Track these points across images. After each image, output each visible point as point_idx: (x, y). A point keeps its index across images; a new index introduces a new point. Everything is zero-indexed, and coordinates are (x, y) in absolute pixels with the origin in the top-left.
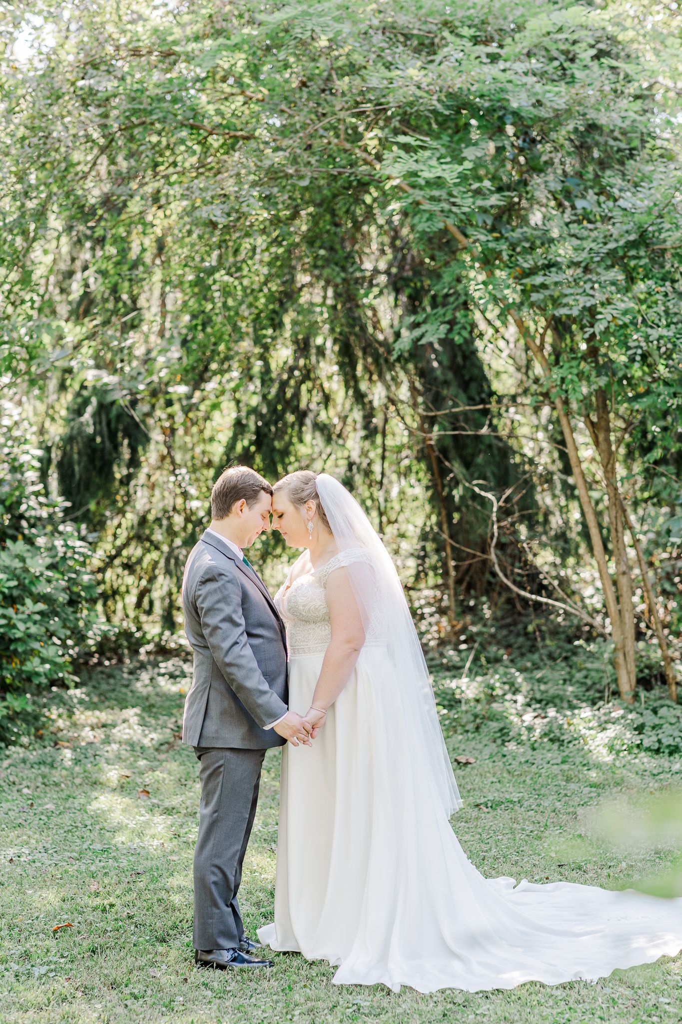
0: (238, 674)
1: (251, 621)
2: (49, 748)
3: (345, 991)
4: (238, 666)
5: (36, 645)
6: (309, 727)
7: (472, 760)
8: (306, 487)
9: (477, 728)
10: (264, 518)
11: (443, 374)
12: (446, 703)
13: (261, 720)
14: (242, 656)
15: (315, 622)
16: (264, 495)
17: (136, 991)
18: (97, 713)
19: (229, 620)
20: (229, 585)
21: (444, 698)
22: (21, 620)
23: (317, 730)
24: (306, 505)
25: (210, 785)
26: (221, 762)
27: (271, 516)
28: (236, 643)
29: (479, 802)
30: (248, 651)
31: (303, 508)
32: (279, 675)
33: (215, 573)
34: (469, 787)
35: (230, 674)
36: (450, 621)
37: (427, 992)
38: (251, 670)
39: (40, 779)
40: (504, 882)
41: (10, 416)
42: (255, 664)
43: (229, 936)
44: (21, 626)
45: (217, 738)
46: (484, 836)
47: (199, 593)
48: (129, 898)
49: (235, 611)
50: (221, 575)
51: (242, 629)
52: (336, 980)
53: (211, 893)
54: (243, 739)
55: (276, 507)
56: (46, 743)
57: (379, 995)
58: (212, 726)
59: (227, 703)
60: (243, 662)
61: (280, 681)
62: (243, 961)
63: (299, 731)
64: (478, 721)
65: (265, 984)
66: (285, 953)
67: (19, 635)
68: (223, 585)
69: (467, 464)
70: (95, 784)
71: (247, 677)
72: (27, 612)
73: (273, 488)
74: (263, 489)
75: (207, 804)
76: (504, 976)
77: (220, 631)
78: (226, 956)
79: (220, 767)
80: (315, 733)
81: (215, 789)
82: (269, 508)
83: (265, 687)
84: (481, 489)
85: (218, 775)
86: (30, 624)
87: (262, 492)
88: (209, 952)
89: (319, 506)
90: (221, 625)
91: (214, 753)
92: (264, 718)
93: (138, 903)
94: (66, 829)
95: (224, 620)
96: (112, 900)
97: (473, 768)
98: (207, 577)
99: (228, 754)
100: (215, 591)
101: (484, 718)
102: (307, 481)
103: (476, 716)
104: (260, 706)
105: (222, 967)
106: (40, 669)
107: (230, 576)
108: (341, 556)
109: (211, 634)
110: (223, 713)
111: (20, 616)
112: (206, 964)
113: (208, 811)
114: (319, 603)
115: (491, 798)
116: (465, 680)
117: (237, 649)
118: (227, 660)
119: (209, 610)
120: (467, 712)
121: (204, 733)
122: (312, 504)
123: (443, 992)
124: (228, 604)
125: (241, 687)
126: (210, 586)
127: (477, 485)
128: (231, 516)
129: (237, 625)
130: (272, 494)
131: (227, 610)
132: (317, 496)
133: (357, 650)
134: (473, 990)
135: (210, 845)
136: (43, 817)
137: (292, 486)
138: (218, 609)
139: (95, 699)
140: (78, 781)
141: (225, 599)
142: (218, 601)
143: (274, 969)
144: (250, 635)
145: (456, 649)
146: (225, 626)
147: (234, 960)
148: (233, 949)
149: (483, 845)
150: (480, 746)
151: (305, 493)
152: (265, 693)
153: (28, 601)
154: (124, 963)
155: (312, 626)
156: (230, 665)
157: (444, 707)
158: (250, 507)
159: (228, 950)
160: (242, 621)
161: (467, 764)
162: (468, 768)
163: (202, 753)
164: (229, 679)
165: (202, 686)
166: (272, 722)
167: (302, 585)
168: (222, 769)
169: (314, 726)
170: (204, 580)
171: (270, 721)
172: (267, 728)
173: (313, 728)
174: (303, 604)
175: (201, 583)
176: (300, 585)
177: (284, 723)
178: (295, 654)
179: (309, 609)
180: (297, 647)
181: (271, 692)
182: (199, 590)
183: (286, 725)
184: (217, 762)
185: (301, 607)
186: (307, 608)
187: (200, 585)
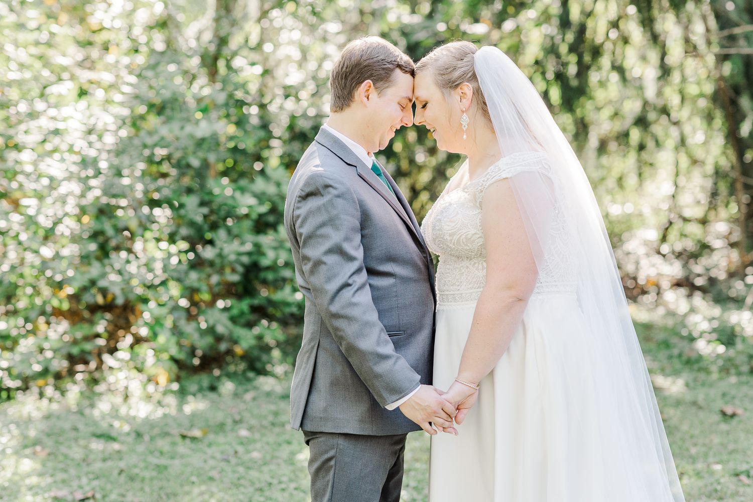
0: (349, 330)
1: (376, 252)
4: (348, 318)
6: (451, 409)
7: (739, 411)
8: (460, 64)
9: (752, 372)
10: (403, 108)
12: (724, 338)
13: (381, 396)
14: (355, 305)
15: (469, 258)
16: (401, 78)
19: (338, 250)
20: (339, 201)
23: (464, 411)
24: (459, 90)
25: (319, 484)
26: (331, 453)
27: (414, 106)
28: (347, 285)
29: (740, 469)
30: (365, 296)
31: (456, 95)
32: (419, 329)
33: (320, 183)
35: (337, 329)
36: (740, 254)
38: (367, 324)
42: (374, 316)
45: (325, 419)
47: (297, 212)
49: (347, 239)
50: (327, 186)
51: (358, 264)
54: (362, 421)
55: (418, 93)
58: (320, 401)
59: (339, 369)
60: (355, 312)
61: (422, 338)
63: (435, 413)
68: (330, 201)
71: (360, 335)
73: (415, 66)
74: (399, 66)
77: (323, 267)
79: (330, 459)
80: (460, 416)
81: (324, 490)
82: (410, 95)
83: (388, 349)
85: (328, 471)
87: (398, 71)
89: (478, 93)
90: (325, 259)
91: (322, 439)
92: (385, 394)
95: (330, 251)
97: (740, 421)
98: (308, 190)
99: (341, 441)
100: (319, 209)
102: (462, 56)
104: (378, 376)
107: (341, 189)
108: (502, 163)
109: (312, 272)
110: (334, 384)
114: (473, 231)
117: (347, 293)
118: (334, 308)
119: (310, 237)
121: (309, 410)
122: (468, 88)
124: (336, 228)
125: (352, 348)
126: (313, 203)
128: (354, 105)
129: (350, 259)
130: (413, 73)
131: (335, 237)
132: (474, 77)
133: (521, 300)
137: (441, 63)
138: (322, 236)
141: (331, 222)
142: (322, 225)
144: (371, 272)
146: (332, 259)
151: (457, 74)
152: (385, 357)
155: (466, 263)
156: (336, 316)
158: (380, 93)
160: (359, 254)
161: (733, 415)
162: (734, 422)
163: (310, 437)
164: (336, 336)
165: (309, 345)
166: (397, 400)
167: (451, 204)
168: (332, 463)
169: (460, 407)
170: (304, 194)
171: (394, 398)
172: (391, 407)
173: (458, 409)
174: (450, 232)
175: (300, 199)
176: (447, 205)
177: (415, 402)
178: (443, 301)
179: (459, 240)
180: (446, 293)
181: (398, 358)
182: (298, 208)
183: (418, 404)
184: (326, 452)
185: (447, 237)
186: (456, 237)
187: (299, 202)
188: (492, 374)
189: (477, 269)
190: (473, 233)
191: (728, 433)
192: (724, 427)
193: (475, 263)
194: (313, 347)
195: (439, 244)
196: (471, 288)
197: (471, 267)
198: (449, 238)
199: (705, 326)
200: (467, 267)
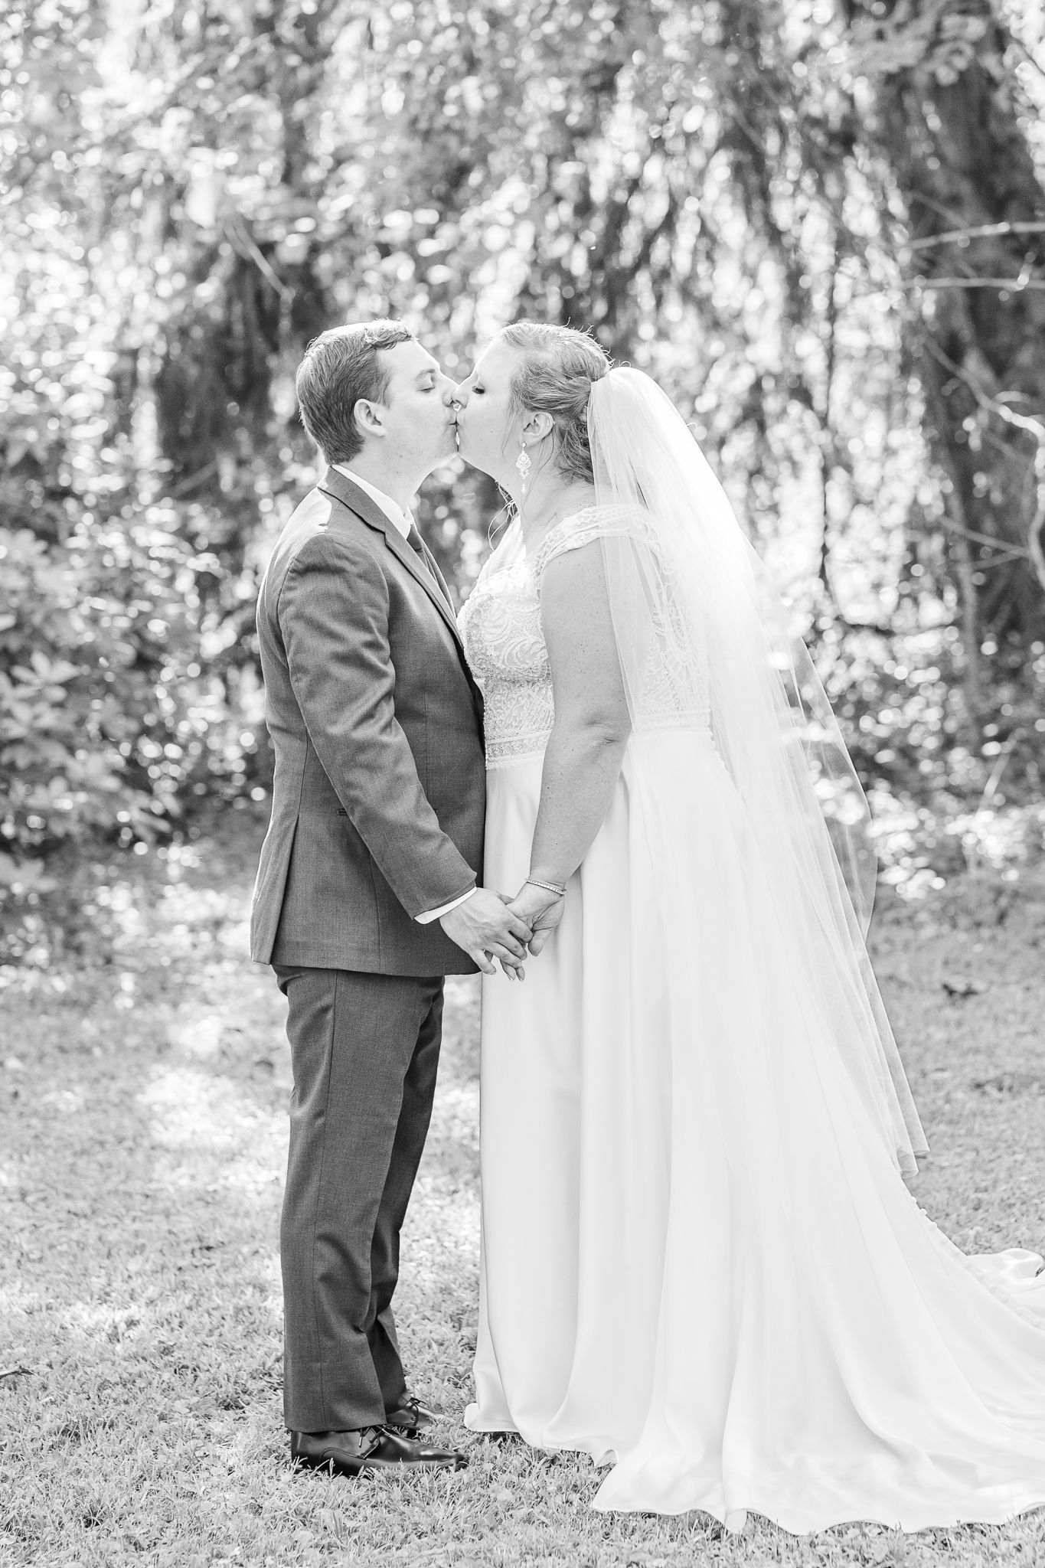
0: (369, 787)
2: (90, 970)
3: (617, 1530)
5: (56, 754)
6: (522, 928)
7: (979, 985)
9: (1002, 918)
11: (949, 181)
12: (942, 865)
13: (413, 899)
15: (530, 682)
17: (137, 1532)
18: (211, 895)
21: (939, 856)
22: (23, 700)
23: (542, 934)
26: (327, 1000)
29: (982, 1077)
32: (461, 809)
34: (968, 1044)
36: (967, 696)
37: (802, 1531)
38: (399, 780)
39: (54, 1038)
40: (1013, 1262)
41: (63, 289)
43: (360, 1398)
44: (23, 713)
46: (985, 1154)
47: (290, 595)
48: (171, 1307)
51: (386, 684)
52: (601, 1503)
53: (316, 1301)
54: (362, 950)
56: (87, 960)
57: (698, 1537)
58: (299, 916)
61: (467, 822)
62: (399, 1454)
63: (497, 939)
64: (1004, 901)
65: (440, 1511)
66: (495, 1436)
67: (16, 730)
69: (1000, 365)
70: (162, 1048)
72: (37, 681)
75: (302, 1098)
76: (988, 1492)
78: (362, 1444)
79: (325, 1010)
80: (537, 942)
81: (318, 1060)
83: (430, 822)
84: (1014, 410)
85: (323, 1029)
86: (42, 708)
88: (321, 1435)
91: (310, 979)
92: (419, 895)
93: (192, 1319)
94: (78, 1147)
96: (135, 1311)
97: (980, 1004)
99: (343, 985)
101: (1016, 894)
103: (999, 892)
105: (348, 1470)
106: (66, 804)
109: (311, 692)
111: (23, 692)
112: (312, 1462)
113: (303, 1111)
114: (531, 639)
115: (1009, 1068)
116: (984, 816)
120: (979, 882)
123: (840, 1532)
127: (1008, 404)
133: (613, 742)
134: (911, 1527)
135: (311, 1190)
136: (34, 1122)
139: (219, 867)
140: (131, 1041)
143: (465, 1475)
145: (977, 754)
147: (377, 1452)
148: (376, 1428)
149: (978, 1176)
150: (1001, 956)
152: (426, 836)
153: (39, 660)
154: (126, 1463)
155: (526, 690)
157: (939, 873)
159: (363, 1431)
161: (969, 993)
162: (971, 1003)
163: (288, 975)
164: (346, 797)
165: (281, 824)
166: (439, 907)
167: (491, 598)
168: (330, 1015)
169: (537, 927)
170: (301, 566)
171: (434, 903)
172: (424, 919)
173: (533, 931)
174: (496, 643)
175: (294, 575)
176: (485, 598)
177: (467, 915)
178: (495, 755)
179: (510, 655)
180: (497, 741)
181: (444, 840)
182: (290, 589)
183: (471, 919)
184: (319, 998)
185: (491, 652)
186: (505, 652)
187: (292, 579)
188: (578, 872)
189: (545, 698)
190: (532, 641)
191: (959, 1024)
192: (950, 1013)
193: (540, 689)
194: (288, 828)
195: (480, 664)
196: (538, 729)
197: (534, 695)
198: (494, 654)
199: (904, 841)
200: (529, 696)
